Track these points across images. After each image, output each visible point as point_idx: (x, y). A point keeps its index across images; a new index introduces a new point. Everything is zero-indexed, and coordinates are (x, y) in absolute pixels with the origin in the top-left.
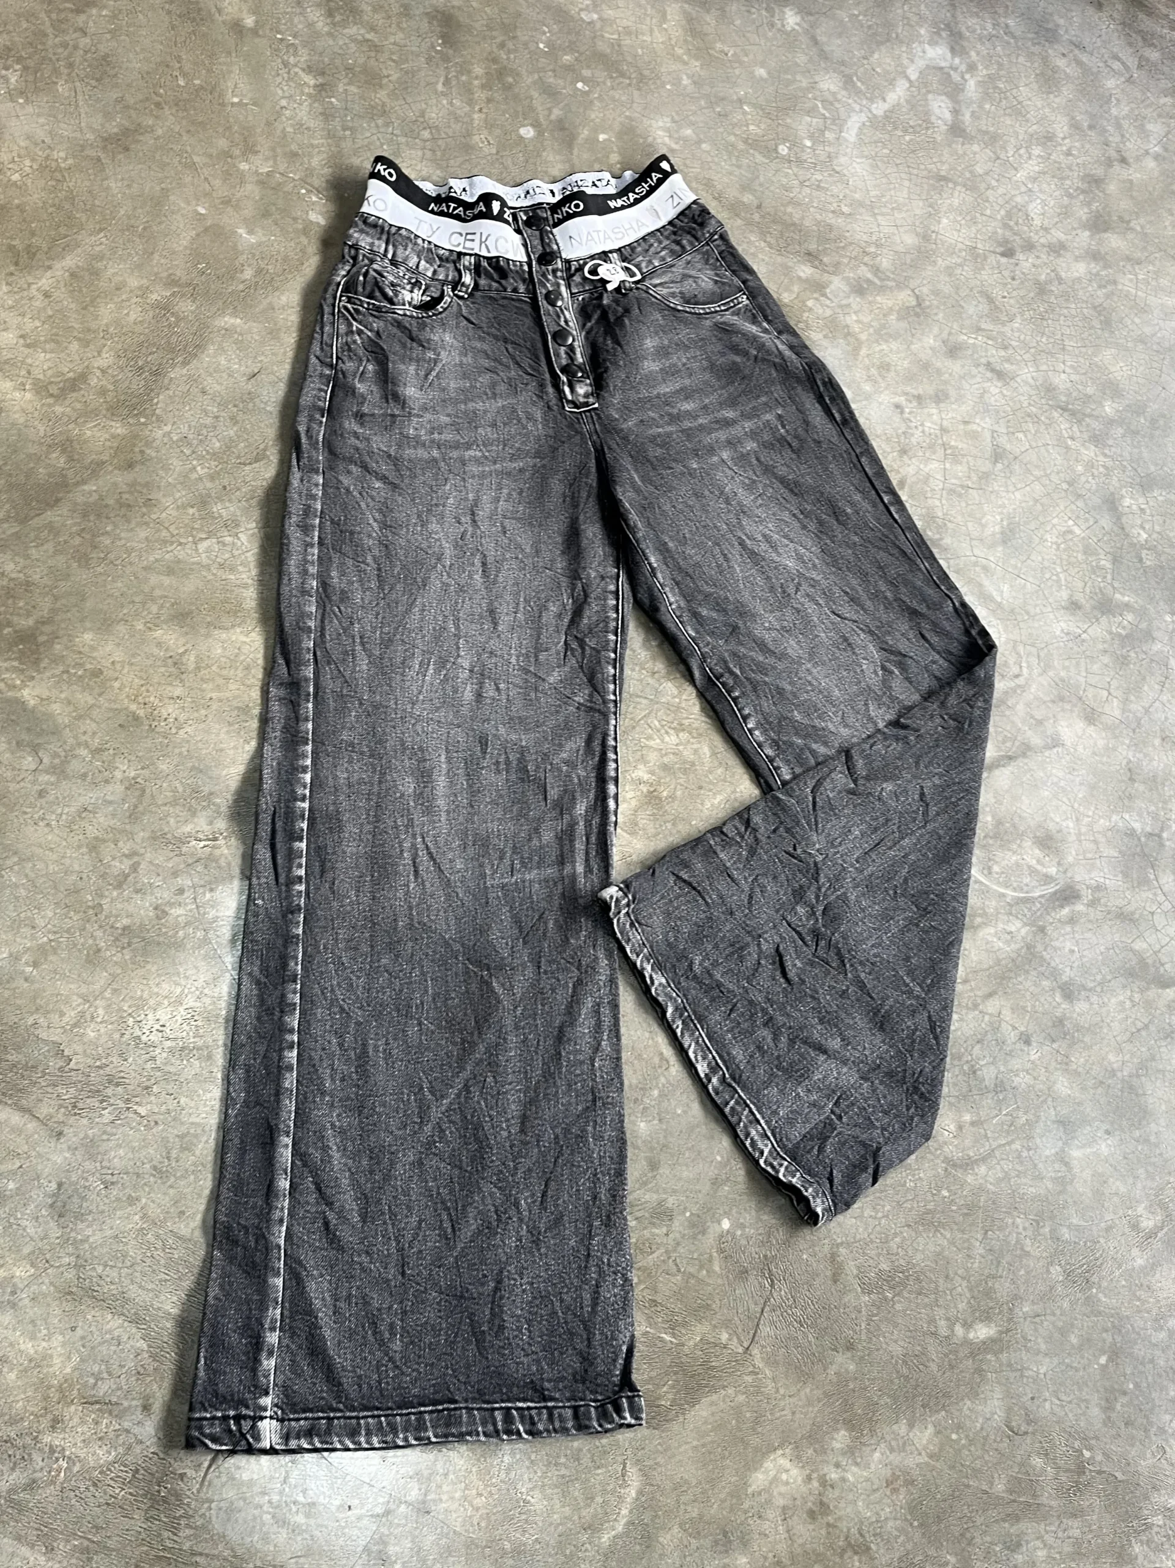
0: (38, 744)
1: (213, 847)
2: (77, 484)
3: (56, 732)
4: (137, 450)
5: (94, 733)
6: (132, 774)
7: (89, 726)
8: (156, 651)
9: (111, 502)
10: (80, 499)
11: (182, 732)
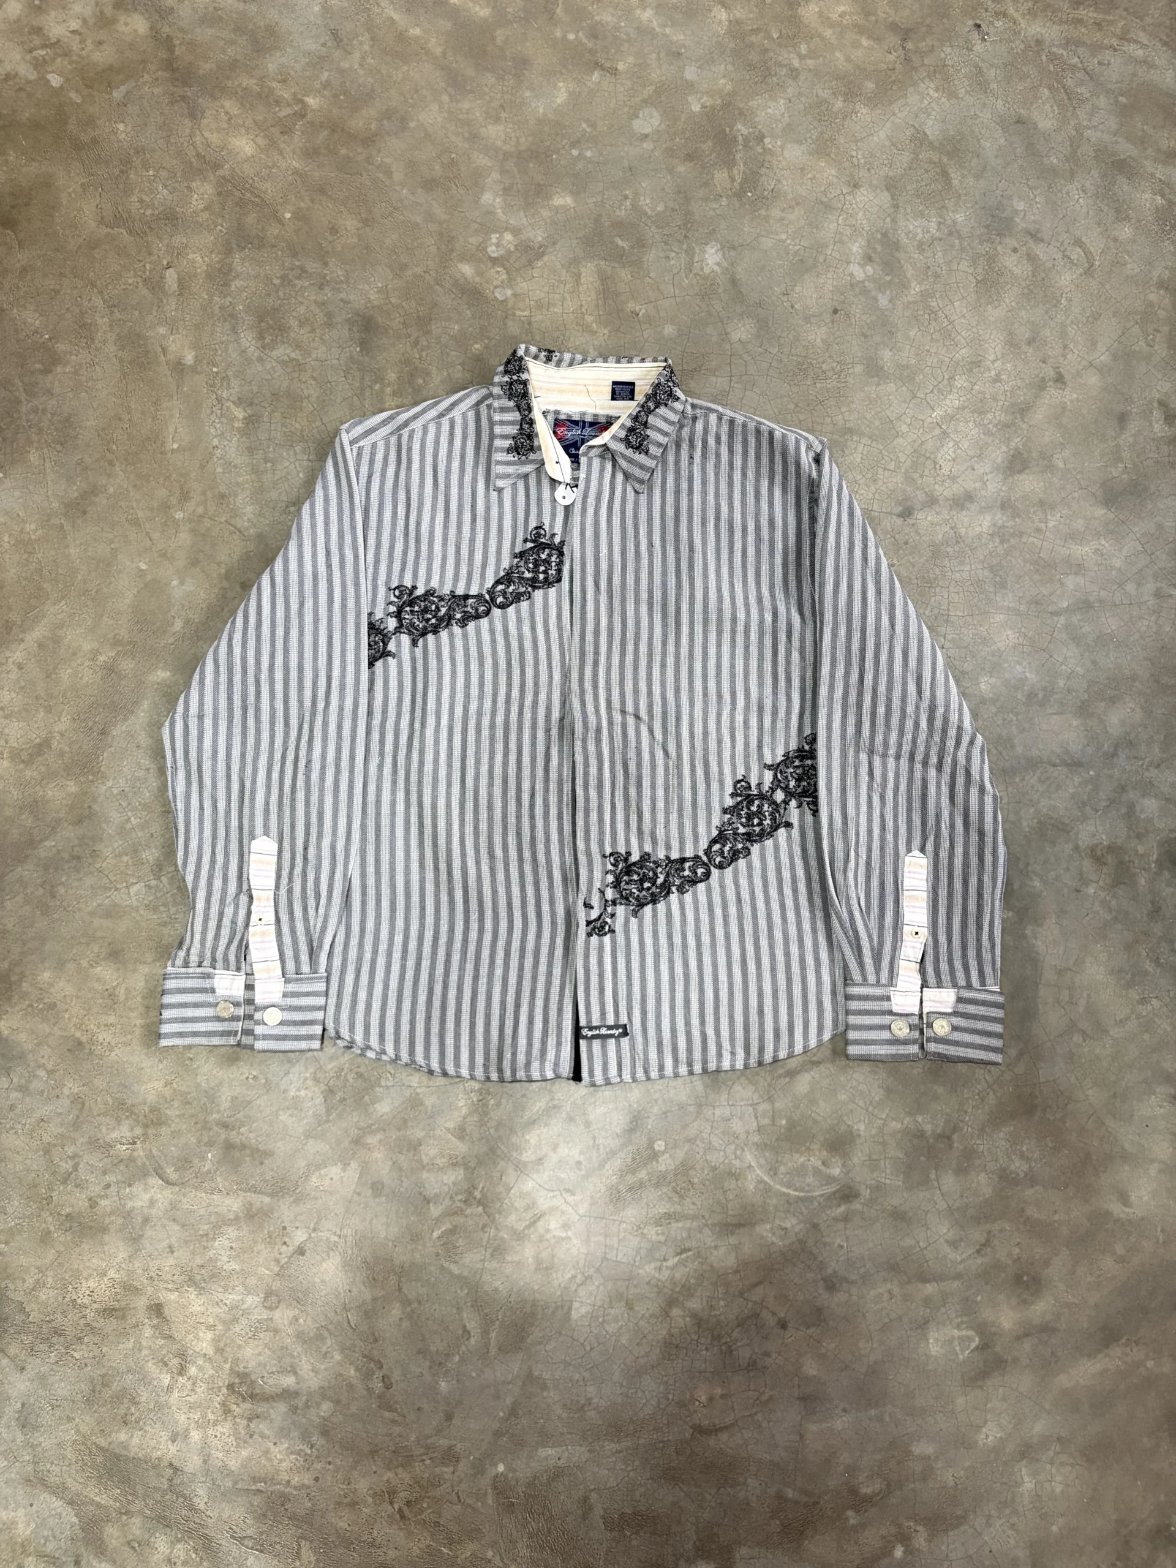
0: (10, 1068)
1: (133, 1150)
2: (41, 841)
3: (22, 1056)
4: (86, 806)
5: (50, 1057)
6: (76, 1091)
7: (45, 1051)
8: (96, 985)
9: (66, 856)
10: (43, 854)
11: (113, 1054)
